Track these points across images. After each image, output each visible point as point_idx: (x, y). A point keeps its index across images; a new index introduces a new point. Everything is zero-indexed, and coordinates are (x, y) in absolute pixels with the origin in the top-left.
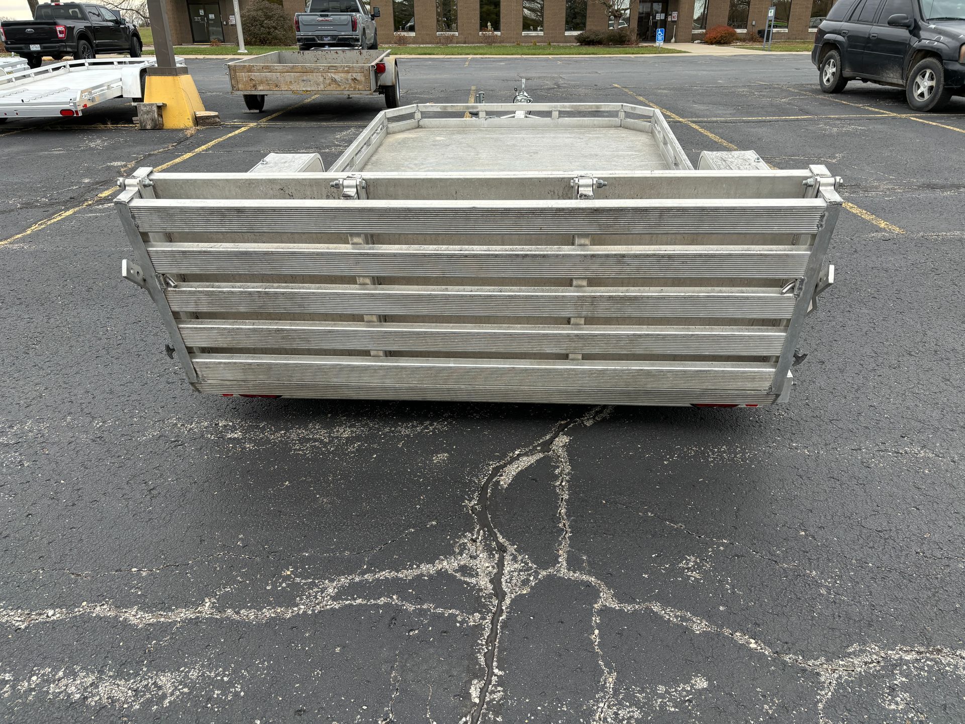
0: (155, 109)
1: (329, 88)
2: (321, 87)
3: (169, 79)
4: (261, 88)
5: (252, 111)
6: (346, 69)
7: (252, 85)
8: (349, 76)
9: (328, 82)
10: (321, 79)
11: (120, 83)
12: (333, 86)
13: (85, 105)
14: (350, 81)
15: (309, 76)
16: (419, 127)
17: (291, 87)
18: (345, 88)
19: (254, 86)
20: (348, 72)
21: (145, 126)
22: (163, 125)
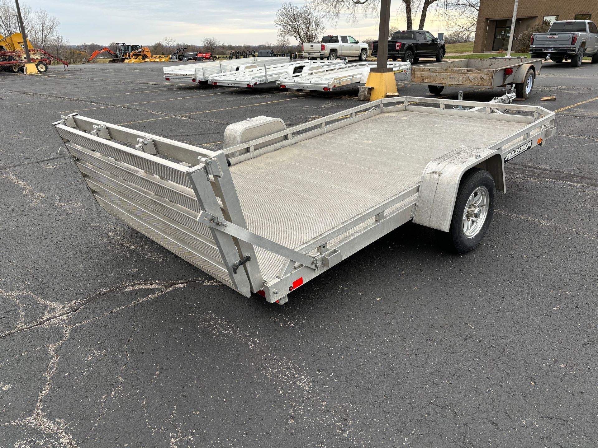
0: (367, 90)
1: (465, 83)
2: (460, 82)
3: (379, 74)
4: (426, 81)
5: (431, 94)
6: (478, 71)
7: (421, 79)
8: (479, 76)
9: (465, 79)
10: (461, 77)
11: (361, 76)
12: (468, 82)
13: (335, 86)
14: (479, 79)
15: (455, 76)
16: (406, 110)
17: (443, 82)
18: (475, 84)
19: (423, 80)
20: (479, 74)
21: (360, 99)
22: (370, 99)
